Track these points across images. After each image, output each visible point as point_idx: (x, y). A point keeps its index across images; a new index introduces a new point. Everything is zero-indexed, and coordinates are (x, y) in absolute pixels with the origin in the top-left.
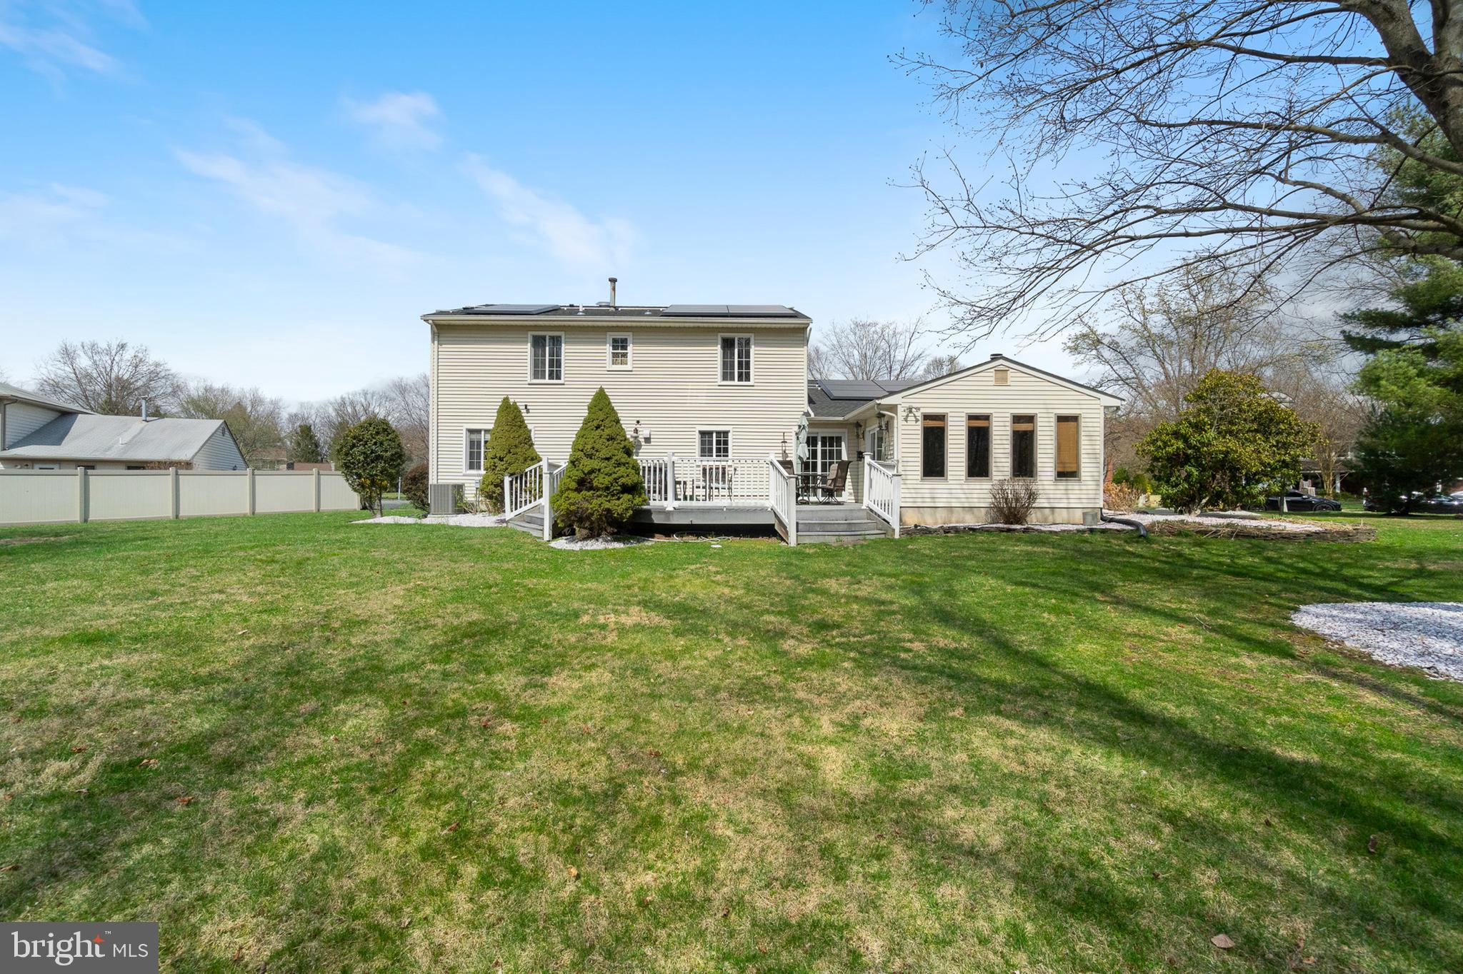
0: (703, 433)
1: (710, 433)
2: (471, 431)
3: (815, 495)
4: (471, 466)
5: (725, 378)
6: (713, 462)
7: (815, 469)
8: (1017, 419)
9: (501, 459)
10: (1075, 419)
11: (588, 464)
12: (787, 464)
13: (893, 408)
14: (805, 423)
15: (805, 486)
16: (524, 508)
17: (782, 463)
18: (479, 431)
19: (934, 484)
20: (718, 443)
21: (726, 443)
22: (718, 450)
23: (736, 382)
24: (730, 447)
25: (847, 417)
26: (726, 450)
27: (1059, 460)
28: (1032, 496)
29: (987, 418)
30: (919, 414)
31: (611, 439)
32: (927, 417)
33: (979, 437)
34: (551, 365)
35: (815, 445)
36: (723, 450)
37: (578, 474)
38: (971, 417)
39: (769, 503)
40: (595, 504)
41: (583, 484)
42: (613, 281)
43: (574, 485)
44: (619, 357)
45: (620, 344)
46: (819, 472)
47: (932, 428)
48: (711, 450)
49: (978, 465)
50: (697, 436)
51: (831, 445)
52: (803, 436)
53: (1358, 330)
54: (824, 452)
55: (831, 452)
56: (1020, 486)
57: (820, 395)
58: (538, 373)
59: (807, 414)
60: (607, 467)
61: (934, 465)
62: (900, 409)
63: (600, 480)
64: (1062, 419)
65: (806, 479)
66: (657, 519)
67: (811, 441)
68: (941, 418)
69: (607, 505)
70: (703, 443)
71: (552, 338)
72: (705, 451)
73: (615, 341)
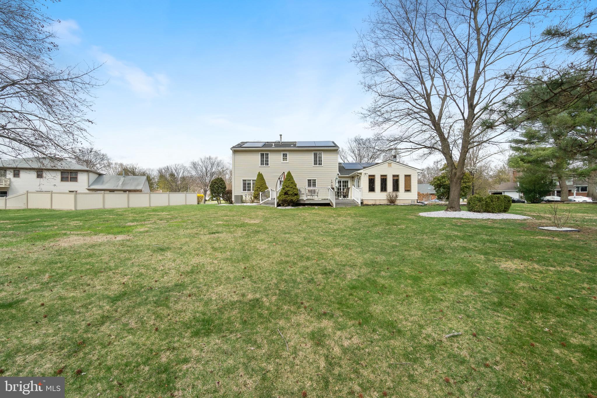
0: (309, 180)
1: (311, 180)
2: (243, 180)
3: (341, 197)
4: (244, 190)
5: (315, 164)
6: (312, 188)
7: (341, 190)
8: (394, 176)
9: (259, 188)
10: (410, 176)
11: (287, 189)
12: (333, 189)
13: (361, 174)
14: (338, 177)
15: (338, 194)
16: (265, 201)
17: (332, 188)
18: (246, 180)
19: (372, 193)
20: (313, 183)
21: (315, 183)
22: (313, 185)
23: (318, 165)
24: (316, 184)
25: (350, 175)
26: (315, 185)
27: (405, 187)
28: (397, 196)
29: (386, 176)
30: (368, 175)
31: (292, 183)
32: (370, 176)
33: (384, 180)
34: (266, 162)
35: (341, 183)
36: (314, 185)
37: (284, 191)
38: (382, 176)
39: (329, 198)
40: (289, 198)
41: (286, 193)
42: (281, 135)
43: (283, 194)
44: (285, 158)
45: (285, 155)
46: (342, 191)
47: (372, 179)
48: (311, 185)
49: (384, 188)
50: (307, 181)
51: (345, 183)
52: (337, 181)
53: (514, 145)
54: (343, 185)
55: (345, 185)
56: (394, 194)
57: (342, 169)
58: (262, 164)
59: (338, 174)
60: (291, 189)
61: (372, 189)
62: (362, 174)
63: (290, 193)
64: (406, 176)
65: (338, 193)
66: (302, 202)
67: (340, 182)
68: (374, 176)
69: (291, 198)
70: (309, 183)
71: (266, 154)
72: (309, 185)
73: (284, 154)
